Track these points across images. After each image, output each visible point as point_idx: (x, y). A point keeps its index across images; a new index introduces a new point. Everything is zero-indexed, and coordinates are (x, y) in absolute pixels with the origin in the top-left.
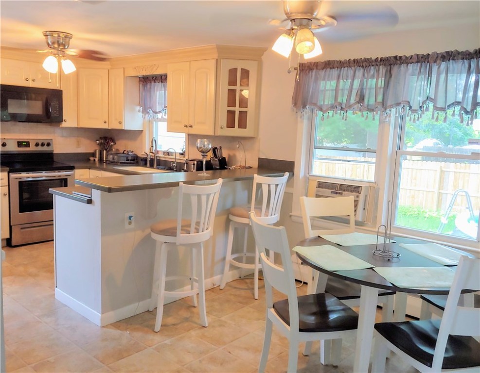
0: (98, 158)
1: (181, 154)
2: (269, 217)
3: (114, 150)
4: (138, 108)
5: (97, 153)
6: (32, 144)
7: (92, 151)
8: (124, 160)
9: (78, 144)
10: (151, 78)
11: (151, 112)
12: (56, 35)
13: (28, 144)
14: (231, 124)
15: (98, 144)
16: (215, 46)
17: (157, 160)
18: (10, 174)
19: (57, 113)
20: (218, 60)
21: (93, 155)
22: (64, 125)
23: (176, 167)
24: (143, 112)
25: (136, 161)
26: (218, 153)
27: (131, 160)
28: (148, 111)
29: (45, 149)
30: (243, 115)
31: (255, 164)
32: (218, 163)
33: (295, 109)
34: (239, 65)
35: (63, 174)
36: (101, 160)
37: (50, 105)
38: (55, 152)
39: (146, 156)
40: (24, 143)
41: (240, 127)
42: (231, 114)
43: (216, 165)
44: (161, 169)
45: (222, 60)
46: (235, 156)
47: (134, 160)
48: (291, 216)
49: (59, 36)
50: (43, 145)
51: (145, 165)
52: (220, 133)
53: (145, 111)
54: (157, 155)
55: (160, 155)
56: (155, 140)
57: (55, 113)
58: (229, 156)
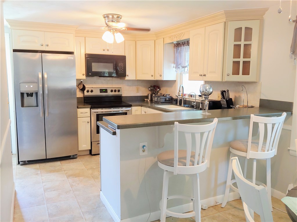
0: (150, 99)
1: (200, 96)
2: (266, 152)
3: (159, 94)
4: (173, 65)
5: (149, 96)
6: (109, 91)
7: (146, 95)
8: (163, 100)
9: (138, 91)
10: (181, 44)
11: (181, 67)
12: (111, 17)
13: (106, 91)
14: (236, 72)
15: (150, 90)
16: (224, 12)
17: (184, 100)
18: (91, 109)
19: (123, 71)
20: (226, 23)
21: (147, 97)
22: (127, 78)
23: (196, 105)
24: (176, 68)
25: (171, 101)
26: (226, 95)
27: (168, 101)
28: (179, 66)
29: (117, 93)
30: (247, 64)
31: (257, 104)
32: (225, 102)
33: (293, 56)
34: (243, 25)
35: (124, 109)
36: (151, 100)
37: (118, 65)
38: (123, 96)
39: (177, 98)
40: (104, 90)
41: (244, 74)
42: (236, 64)
43: (224, 105)
44: (186, 107)
45: (229, 22)
46: (240, 97)
47: (170, 100)
48: (289, 150)
49: (113, 17)
50: (115, 91)
51: (176, 104)
52: (226, 79)
53: (177, 67)
54: (184, 97)
55: (187, 97)
56: (182, 87)
57: (121, 71)
58: (236, 97)
